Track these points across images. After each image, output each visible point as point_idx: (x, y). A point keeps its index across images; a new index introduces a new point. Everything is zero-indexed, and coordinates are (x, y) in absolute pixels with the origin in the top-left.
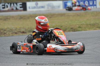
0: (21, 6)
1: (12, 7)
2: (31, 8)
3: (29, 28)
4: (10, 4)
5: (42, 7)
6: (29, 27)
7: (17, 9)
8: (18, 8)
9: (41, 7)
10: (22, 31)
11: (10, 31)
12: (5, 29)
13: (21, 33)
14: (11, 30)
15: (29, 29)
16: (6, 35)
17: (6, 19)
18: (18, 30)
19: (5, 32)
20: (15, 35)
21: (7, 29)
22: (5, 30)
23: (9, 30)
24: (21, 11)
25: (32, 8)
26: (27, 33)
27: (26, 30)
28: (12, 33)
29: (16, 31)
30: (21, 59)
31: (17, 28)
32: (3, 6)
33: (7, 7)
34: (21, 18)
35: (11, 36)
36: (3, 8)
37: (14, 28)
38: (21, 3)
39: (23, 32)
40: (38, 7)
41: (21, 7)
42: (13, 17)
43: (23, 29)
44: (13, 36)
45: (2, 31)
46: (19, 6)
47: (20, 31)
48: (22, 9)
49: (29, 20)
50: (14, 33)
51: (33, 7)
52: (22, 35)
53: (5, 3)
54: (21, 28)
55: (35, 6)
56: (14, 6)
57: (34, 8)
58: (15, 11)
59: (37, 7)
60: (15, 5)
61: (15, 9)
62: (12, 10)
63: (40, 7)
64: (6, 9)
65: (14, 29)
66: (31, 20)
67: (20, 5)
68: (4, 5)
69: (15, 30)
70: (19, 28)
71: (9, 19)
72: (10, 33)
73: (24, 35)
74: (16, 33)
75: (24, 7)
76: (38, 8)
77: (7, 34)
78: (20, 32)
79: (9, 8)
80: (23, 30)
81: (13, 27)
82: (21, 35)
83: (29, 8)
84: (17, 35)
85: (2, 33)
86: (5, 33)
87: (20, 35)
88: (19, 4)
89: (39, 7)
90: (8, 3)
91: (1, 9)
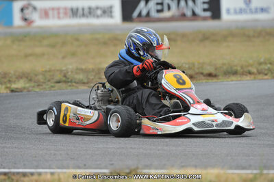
0: (206, 6)
1: (183, 8)
2: (232, 11)
3: (224, 64)
4: (176, 2)
5: (263, 10)
6: (225, 61)
7: (194, 14)
8: (199, 11)
9: (258, 10)
10: (206, 72)
13: (204, 76)
15: (225, 67)
18: (198, 68)
24: (205, 19)
25: (236, 12)
26: (220, 77)
27: (216, 69)
31: (193, 64)
32: (159, 7)
33: (169, 8)
34: (206, 38)
36: (159, 11)
37: (186, 64)
39: (210, 75)
40: (250, 9)
41: (205, 10)
42: (184, 36)
43: (209, 67)
46: (200, 6)
47: (201, 71)
48: (208, 14)
49: (225, 44)
51: (238, 11)
52: (206, 82)
54: (204, 63)
56: (187, 7)
57: (241, 11)
58: (190, 20)
59: (248, 11)
60: (190, 3)
61: (189, 13)
62: (183, 17)
63: (256, 9)
64: (166, 14)
65: (187, 66)
66: (231, 44)
67: (204, 3)
68: (162, 4)
69: (190, 68)
70: (199, 64)
71: (175, 40)
73: (210, 81)
74: (192, 77)
75: (214, 8)
76: (251, 12)
78: (202, 73)
79: (174, 11)
80: (209, 69)
81: (183, 62)
82: (204, 81)
83: (228, 11)
84: (195, 82)
87: (201, 81)
88: (200, 1)
89: (254, 10)
91: (154, 14)
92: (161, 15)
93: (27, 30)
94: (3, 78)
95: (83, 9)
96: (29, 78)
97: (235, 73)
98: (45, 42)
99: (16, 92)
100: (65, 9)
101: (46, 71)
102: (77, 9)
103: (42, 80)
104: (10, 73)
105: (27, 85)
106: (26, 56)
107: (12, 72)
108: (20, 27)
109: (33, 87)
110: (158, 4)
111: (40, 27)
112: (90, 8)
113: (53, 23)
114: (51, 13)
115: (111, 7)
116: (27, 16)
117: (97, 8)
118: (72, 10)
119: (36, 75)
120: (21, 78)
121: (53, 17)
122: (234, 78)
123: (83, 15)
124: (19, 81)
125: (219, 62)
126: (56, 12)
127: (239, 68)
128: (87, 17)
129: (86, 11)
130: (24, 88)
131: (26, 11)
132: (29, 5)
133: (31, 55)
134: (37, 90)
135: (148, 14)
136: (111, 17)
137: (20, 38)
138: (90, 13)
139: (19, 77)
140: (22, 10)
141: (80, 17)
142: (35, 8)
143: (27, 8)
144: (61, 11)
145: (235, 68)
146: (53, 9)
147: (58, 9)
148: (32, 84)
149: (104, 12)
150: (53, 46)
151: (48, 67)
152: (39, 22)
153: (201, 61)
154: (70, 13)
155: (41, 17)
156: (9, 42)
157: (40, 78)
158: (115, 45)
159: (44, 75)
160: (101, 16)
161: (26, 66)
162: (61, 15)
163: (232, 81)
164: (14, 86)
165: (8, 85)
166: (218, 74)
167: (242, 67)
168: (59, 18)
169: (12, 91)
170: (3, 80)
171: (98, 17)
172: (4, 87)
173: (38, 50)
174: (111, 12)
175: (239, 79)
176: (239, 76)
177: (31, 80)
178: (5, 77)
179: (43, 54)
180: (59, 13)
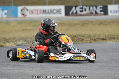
0: (101, 9)
1: (91, 10)
2: (113, 12)
4: (88, 7)
6: (110, 33)
7: (96, 13)
8: (98, 11)
10: (101, 38)
11: (88, 38)
12: (83, 35)
13: (100, 39)
14: (90, 36)
15: (109, 36)
16: (83, 42)
17: (84, 24)
19: (83, 38)
20: (94, 42)
21: (85, 35)
22: (83, 37)
23: (87, 36)
24: (101, 15)
25: (114, 12)
26: (107, 40)
27: (106, 37)
28: (90, 40)
29: (94, 38)
30: (99, 67)
31: (96, 34)
32: (81, 10)
33: (85, 10)
34: (101, 23)
35: (89, 43)
36: (81, 11)
38: (101, 6)
39: (103, 39)
41: (101, 11)
42: (92, 22)
43: (102, 36)
44: (91, 43)
45: (79, 37)
46: (99, 9)
47: (99, 37)
48: (102, 13)
49: (110, 26)
50: (93, 39)
51: (115, 11)
53: (83, 6)
54: (100, 34)
55: (118, 9)
56: (93, 10)
57: (117, 12)
58: (94, 15)
60: (95, 8)
61: (94, 12)
62: (91, 14)
64: (84, 13)
65: (93, 35)
66: (112, 26)
67: (101, 8)
68: (82, 8)
69: (94, 36)
70: (98, 34)
71: (88, 24)
72: (88, 40)
73: (103, 42)
74: (95, 40)
75: (105, 11)
77: (85, 41)
78: (99, 38)
79: (87, 11)
81: (91, 33)
82: (100, 42)
83: (111, 11)
84: (96, 42)
85: (79, 39)
86: (83, 40)
87: (99, 42)
88: (99, 7)
90: (87, 6)
91: (79, 13)
92: (82, 13)
93: (24, 19)
94: (13, 39)
95: (48, 10)
96: (25, 40)
97: (114, 38)
98: (32, 24)
99: (19, 45)
100: (41, 10)
101: (32, 37)
102: (46, 10)
103: (30, 41)
104: (16, 38)
105: (24, 43)
106: (23, 30)
107: (17, 37)
108: (21, 18)
109: (26, 43)
110: (80, 8)
111: (30, 18)
112: (51, 10)
113: (35, 16)
114: (34, 12)
115: (60, 9)
116: (24, 13)
117: (54, 10)
118: (43, 10)
119: (28, 39)
120: (21, 40)
121: (35, 13)
122: (113, 40)
123: (48, 13)
124: (20, 41)
125: (107, 34)
126: (36, 11)
127: (115, 36)
128: (50, 14)
129: (50, 11)
130: (22, 44)
131: (23, 11)
132: (25, 8)
133: (25, 30)
134: (28, 45)
135: (76, 13)
136: (60, 13)
137: (21, 22)
138: (51, 12)
139: (20, 39)
140: (22, 10)
141: (47, 14)
142: (27, 10)
143: (24, 9)
144: (39, 11)
145: (114, 36)
146: (35, 10)
147: (37, 10)
148: (26, 42)
149: (57, 11)
150: (35, 26)
151: (33, 35)
152: (29, 15)
153: (99, 33)
154: (42, 12)
155: (30, 14)
156: (16, 24)
157: (29, 40)
158: (62, 26)
159: (31, 38)
160: (56, 13)
161: (23, 35)
162: (39, 13)
163: (113, 42)
164: (18, 43)
165: (16, 43)
166: (106, 39)
167: (117, 36)
168: (38, 14)
169: (17, 45)
170: (13, 40)
171: (54, 14)
172: (13, 43)
173: (28, 28)
174: (60, 11)
175: (116, 41)
176: (115, 40)
177: (25, 41)
178: (14, 39)
179: (31, 29)
180: (38, 12)
